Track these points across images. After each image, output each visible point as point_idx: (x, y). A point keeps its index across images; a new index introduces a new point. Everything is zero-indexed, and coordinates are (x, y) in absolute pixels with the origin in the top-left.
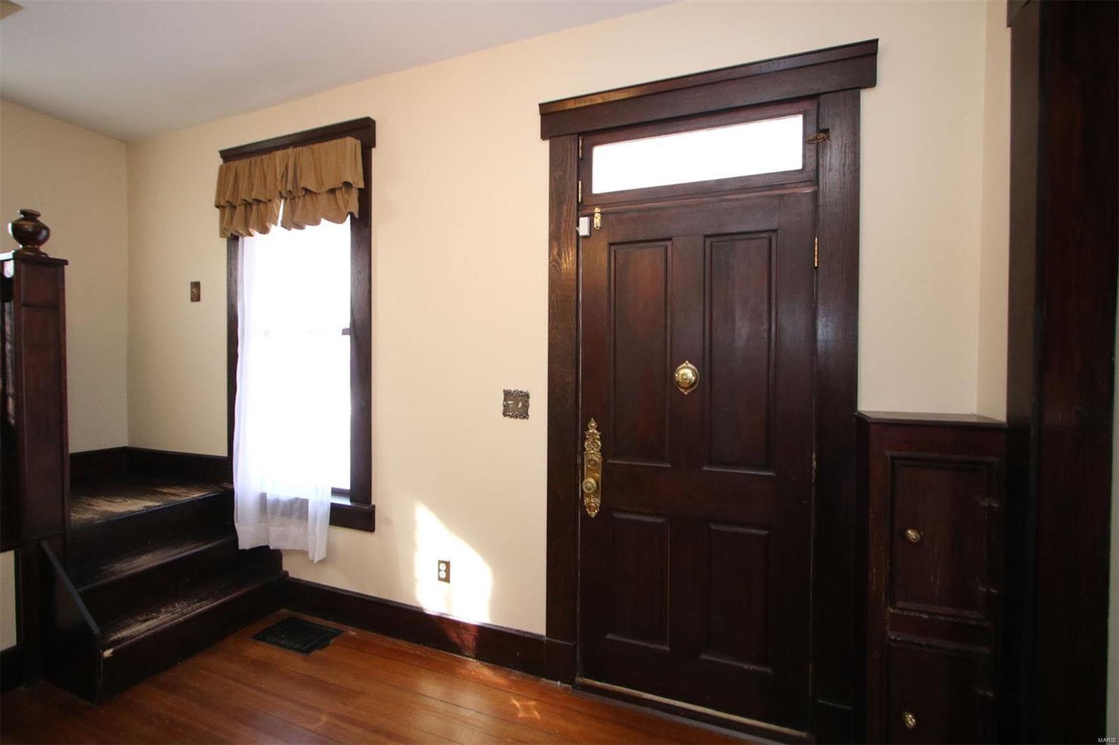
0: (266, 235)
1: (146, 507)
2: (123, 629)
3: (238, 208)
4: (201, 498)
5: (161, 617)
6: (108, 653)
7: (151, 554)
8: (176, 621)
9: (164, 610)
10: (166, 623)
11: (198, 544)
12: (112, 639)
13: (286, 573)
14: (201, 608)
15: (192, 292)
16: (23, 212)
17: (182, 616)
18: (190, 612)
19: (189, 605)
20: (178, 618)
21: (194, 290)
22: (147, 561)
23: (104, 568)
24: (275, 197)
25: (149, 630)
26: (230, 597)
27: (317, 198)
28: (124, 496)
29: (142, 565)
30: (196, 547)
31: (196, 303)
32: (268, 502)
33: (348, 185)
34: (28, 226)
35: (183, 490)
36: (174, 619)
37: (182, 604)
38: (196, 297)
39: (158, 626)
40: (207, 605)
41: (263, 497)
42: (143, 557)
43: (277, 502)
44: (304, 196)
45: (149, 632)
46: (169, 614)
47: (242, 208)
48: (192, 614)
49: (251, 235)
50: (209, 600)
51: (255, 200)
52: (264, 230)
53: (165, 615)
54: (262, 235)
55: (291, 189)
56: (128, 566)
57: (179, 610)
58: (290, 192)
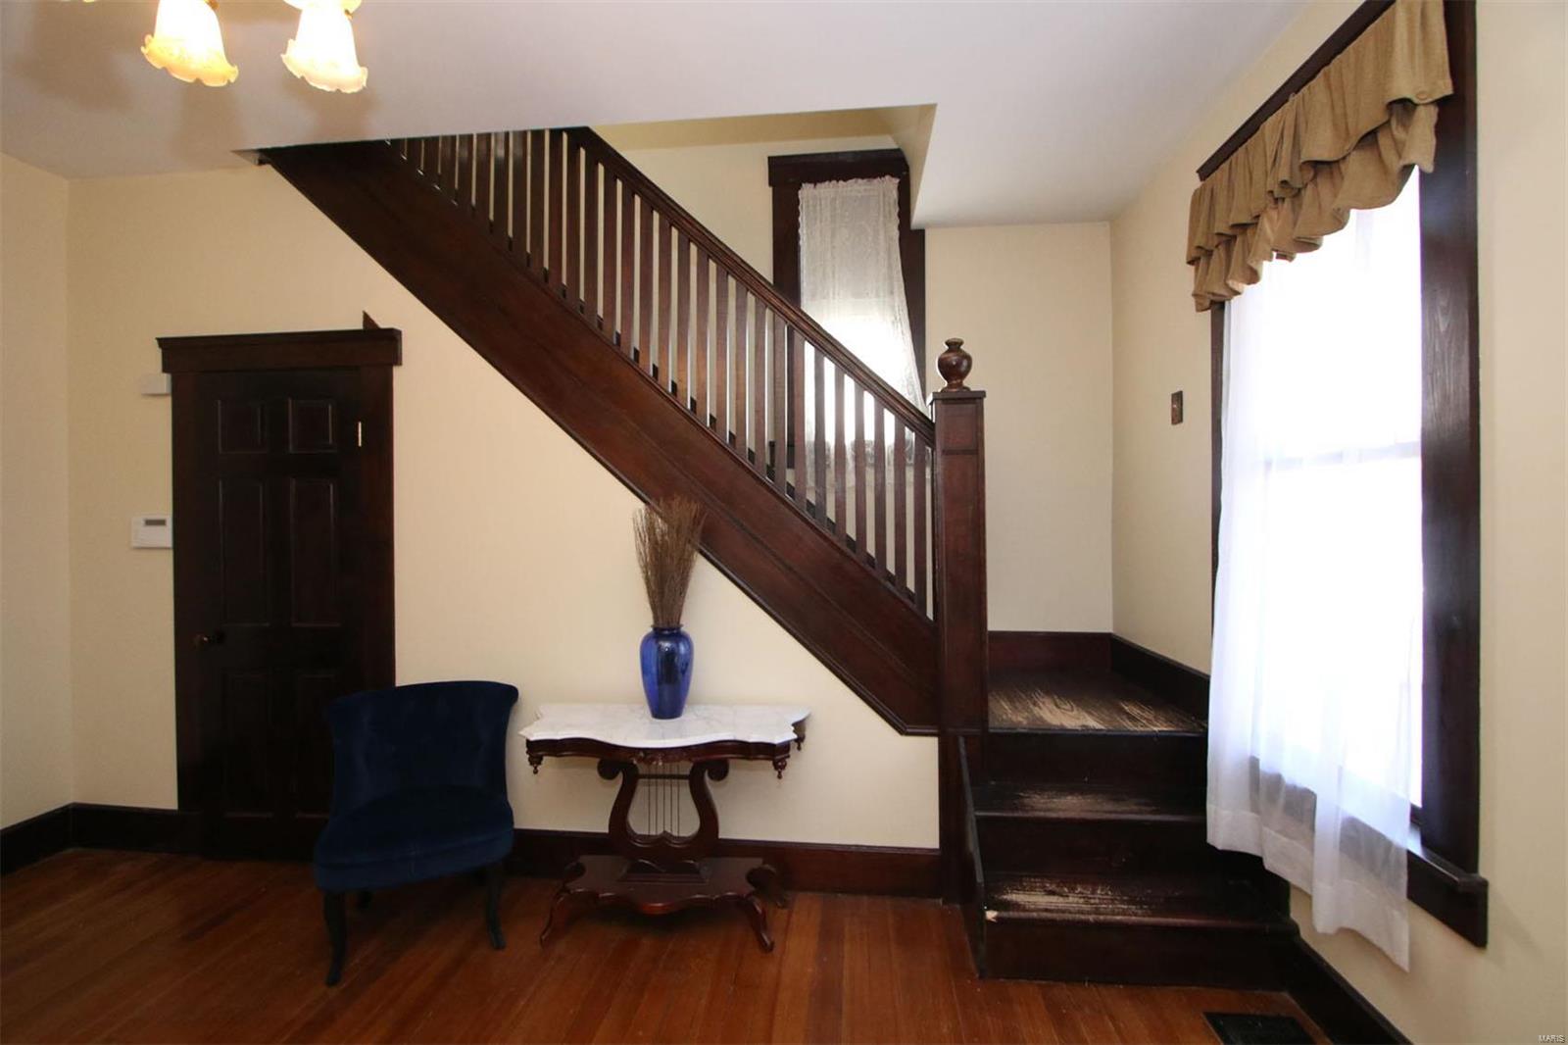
0: (1258, 284)
1: (1084, 726)
2: (1024, 889)
3: (1215, 253)
4: (1163, 734)
5: (1071, 899)
6: (991, 915)
7: (1080, 797)
8: (1083, 917)
9: (1079, 890)
10: (1070, 912)
11: (1144, 808)
12: (1005, 897)
13: (1294, 930)
14: (1125, 915)
15: (1173, 409)
16: (948, 343)
17: (1096, 914)
18: (1107, 914)
19: (1113, 901)
20: (1089, 913)
21: (1175, 406)
22: (1069, 806)
23: (1022, 794)
24: (1264, 210)
25: (1046, 910)
26: (1183, 921)
27: (1339, 168)
28: (1074, 701)
29: (1060, 810)
30: (1140, 812)
31: (1178, 425)
32: (1261, 777)
33: (1404, 107)
34: (953, 358)
35: (1149, 714)
36: (1082, 912)
37: (1107, 894)
38: (1177, 417)
39: (1058, 911)
40: (1136, 915)
41: (1254, 763)
42: (1069, 798)
43: (1277, 780)
44: (1315, 177)
45: (1045, 915)
46: (1082, 900)
47: (1222, 248)
48: (1109, 917)
49: (1237, 293)
50: (1141, 908)
51: (1235, 226)
52: (1253, 277)
53: (1076, 900)
54: (1252, 286)
55: (1286, 178)
56: (1046, 803)
57: (1097, 901)
58: (1284, 182)
